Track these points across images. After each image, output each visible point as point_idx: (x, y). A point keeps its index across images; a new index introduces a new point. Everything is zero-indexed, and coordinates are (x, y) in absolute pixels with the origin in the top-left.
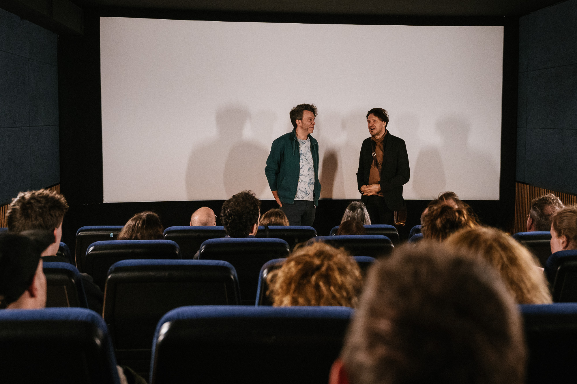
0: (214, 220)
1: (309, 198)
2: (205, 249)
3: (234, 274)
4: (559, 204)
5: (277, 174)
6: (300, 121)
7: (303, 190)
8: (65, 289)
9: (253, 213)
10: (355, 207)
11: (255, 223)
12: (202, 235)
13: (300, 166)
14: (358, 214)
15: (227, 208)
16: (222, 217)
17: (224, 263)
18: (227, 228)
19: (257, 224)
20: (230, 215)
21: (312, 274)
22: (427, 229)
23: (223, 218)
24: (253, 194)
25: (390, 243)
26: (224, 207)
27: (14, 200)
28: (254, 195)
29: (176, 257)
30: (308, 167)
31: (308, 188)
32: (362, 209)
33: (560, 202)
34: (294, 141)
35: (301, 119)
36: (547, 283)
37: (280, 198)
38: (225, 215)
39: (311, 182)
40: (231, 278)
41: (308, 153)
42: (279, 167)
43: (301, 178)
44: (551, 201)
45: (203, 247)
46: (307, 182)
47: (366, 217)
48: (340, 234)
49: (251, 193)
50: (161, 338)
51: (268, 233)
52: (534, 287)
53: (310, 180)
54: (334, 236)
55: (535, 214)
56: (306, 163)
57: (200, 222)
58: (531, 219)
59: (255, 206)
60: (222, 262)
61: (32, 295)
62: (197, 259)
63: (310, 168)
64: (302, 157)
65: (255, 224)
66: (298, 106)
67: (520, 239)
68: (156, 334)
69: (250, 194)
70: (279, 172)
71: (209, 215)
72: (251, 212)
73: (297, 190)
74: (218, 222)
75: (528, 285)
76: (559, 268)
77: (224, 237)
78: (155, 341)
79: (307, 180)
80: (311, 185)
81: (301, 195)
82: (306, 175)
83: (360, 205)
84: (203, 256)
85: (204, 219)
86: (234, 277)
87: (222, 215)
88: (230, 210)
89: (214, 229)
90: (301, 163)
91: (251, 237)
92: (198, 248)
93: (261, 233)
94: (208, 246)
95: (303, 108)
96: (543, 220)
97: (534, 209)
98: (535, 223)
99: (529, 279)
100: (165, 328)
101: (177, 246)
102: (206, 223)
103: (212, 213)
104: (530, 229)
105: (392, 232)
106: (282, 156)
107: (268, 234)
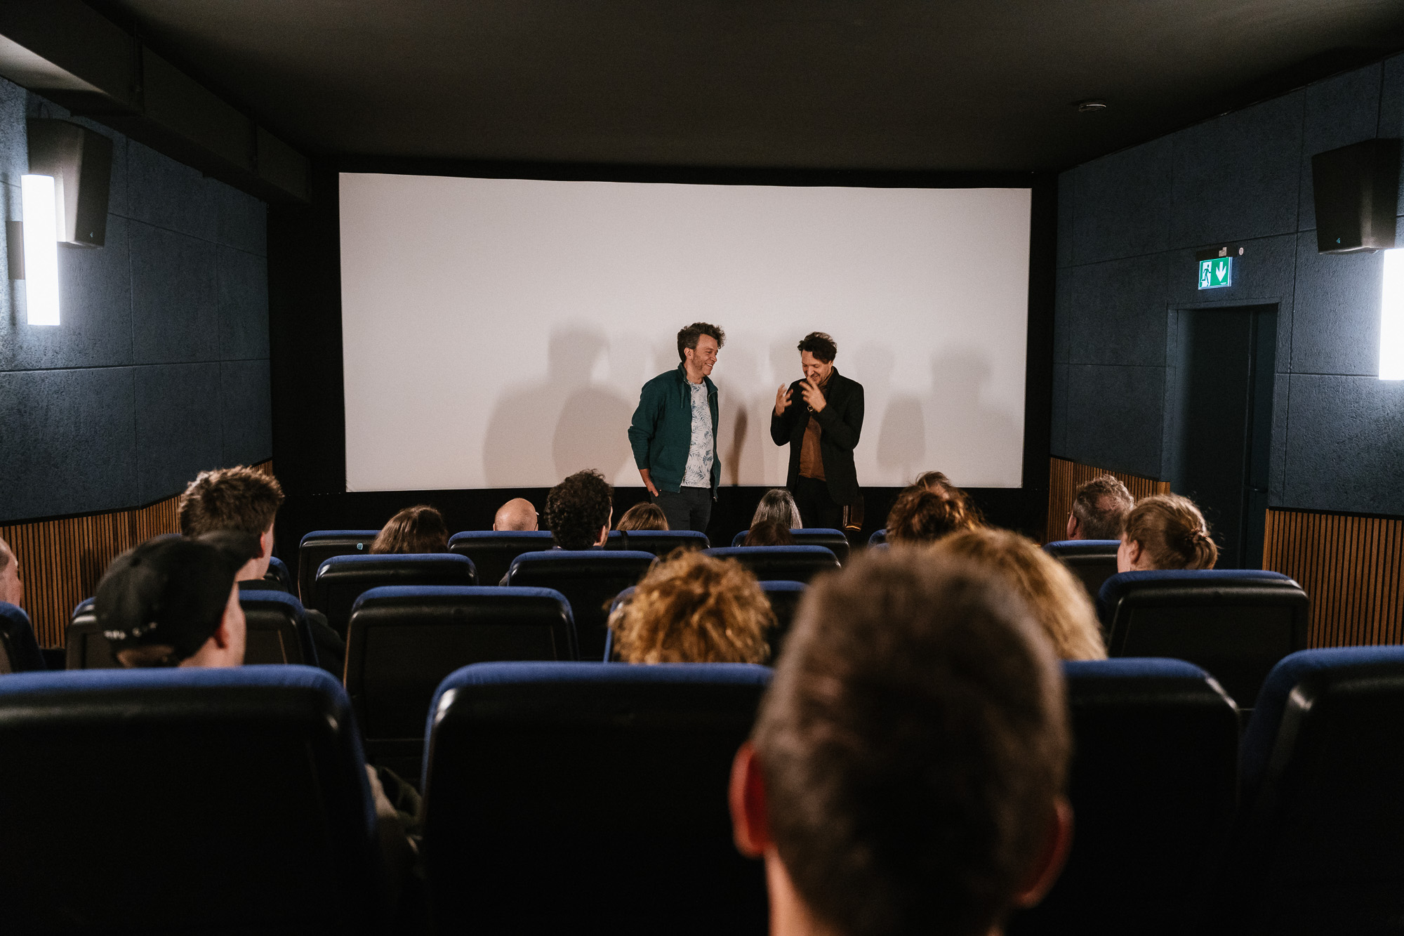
0: (535, 520)
1: (705, 483)
2: (519, 569)
3: (567, 611)
4: (1123, 493)
5: (650, 440)
6: (692, 351)
7: (696, 469)
8: (280, 636)
9: (601, 507)
10: (775, 498)
11: (604, 524)
12: (514, 545)
13: (693, 428)
14: (780, 511)
15: (556, 500)
16: (547, 514)
17: (550, 593)
18: (556, 533)
19: (607, 527)
20: (562, 511)
21: (693, 611)
22: (897, 533)
23: (549, 517)
24: (599, 476)
25: (835, 560)
26: (551, 498)
27: (191, 485)
28: (601, 477)
29: (470, 582)
30: (705, 432)
31: (703, 466)
32: (787, 503)
33: (1125, 489)
34: (683, 384)
35: (694, 348)
36: (1098, 624)
37: (653, 481)
38: (553, 512)
39: (709, 456)
40: (562, 618)
41: (704, 407)
42: (655, 427)
43: (693, 449)
44: (1108, 487)
45: (516, 566)
46: (703, 456)
47: (794, 515)
48: (750, 545)
49: (597, 473)
50: (440, 716)
51: (626, 543)
52: (1076, 631)
53: (707, 453)
54: (739, 548)
55: (1082, 510)
56: (701, 425)
57: (510, 524)
58: (1075, 518)
59: (605, 496)
60: (545, 591)
61: (221, 645)
62: (505, 585)
63: (708, 433)
64: (695, 413)
65: (604, 527)
66: (694, 325)
67: (1056, 553)
68: (432, 711)
69: (594, 475)
70: (654, 437)
71: (526, 512)
72: (597, 507)
73: (685, 469)
74: (542, 524)
75: (1066, 627)
76: (1120, 602)
77: (550, 548)
78: (430, 721)
79: (703, 453)
80: (708, 462)
81: (691, 477)
82: (702, 444)
83: (785, 496)
84: (514, 581)
85: (517, 518)
86: (568, 616)
87: (548, 511)
88: (561, 504)
89: (534, 535)
90: (693, 424)
91: (598, 548)
92: (507, 568)
93: (613, 543)
94: (524, 565)
95: (700, 329)
96: (1095, 521)
97: (1081, 501)
98: (1082, 525)
99: (1067, 617)
100: (447, 700)
101: (472, 564)
102: (520, 527)
103: (532, 508)
104: (1073, 535)
105: (837, 542)
106: (662, 409)
107: (626, 545)
